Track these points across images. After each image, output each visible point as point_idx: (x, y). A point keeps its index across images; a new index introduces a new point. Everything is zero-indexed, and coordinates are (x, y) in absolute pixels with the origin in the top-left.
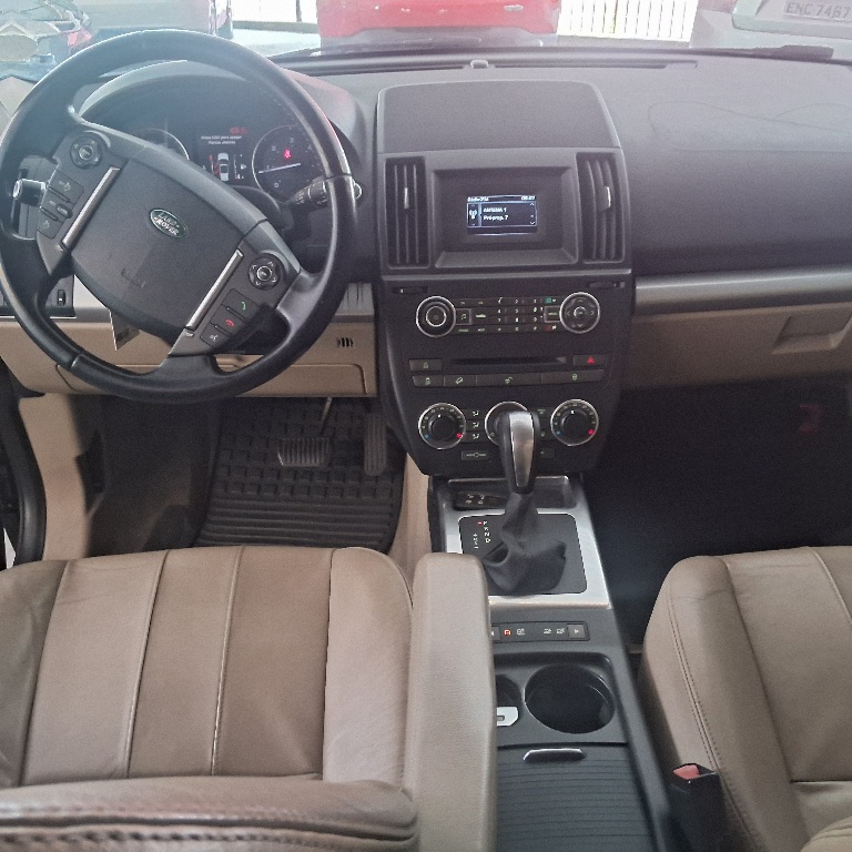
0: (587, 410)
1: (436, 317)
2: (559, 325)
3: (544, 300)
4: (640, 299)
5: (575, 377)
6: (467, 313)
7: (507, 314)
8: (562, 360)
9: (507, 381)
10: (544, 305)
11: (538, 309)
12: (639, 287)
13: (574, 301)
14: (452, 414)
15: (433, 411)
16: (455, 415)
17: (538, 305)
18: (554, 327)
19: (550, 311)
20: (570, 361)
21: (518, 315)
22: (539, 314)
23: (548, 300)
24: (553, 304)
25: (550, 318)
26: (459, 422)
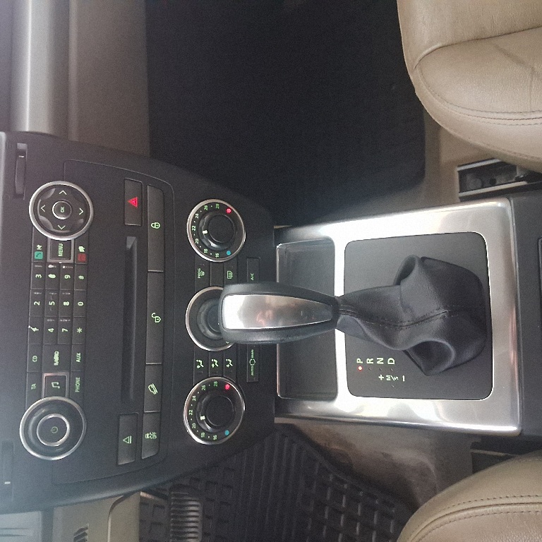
0: (202, 213)
1: (54, 430)
2: (78, 242)
3: (38, 262)
4: (44, 127)
5: (156, 225)
6: (49, 379)
7: (57, 319)
8: (131, 242)
9: (158, 319)
10: (44, 262)
11: (51, 271)
12: (27, 126)
13: (42, 218)
14: (199, 399)
15: (194, 425)
16: (200, 394)
17: (45, 272)
18: (81, 249)
19: (55, 255)
20: (132, 231)
21: (59, 301)
22: (58, 270)
23: (38, 256)
24: (45, 250)
25: (67, 254)
26: (210, 388)
